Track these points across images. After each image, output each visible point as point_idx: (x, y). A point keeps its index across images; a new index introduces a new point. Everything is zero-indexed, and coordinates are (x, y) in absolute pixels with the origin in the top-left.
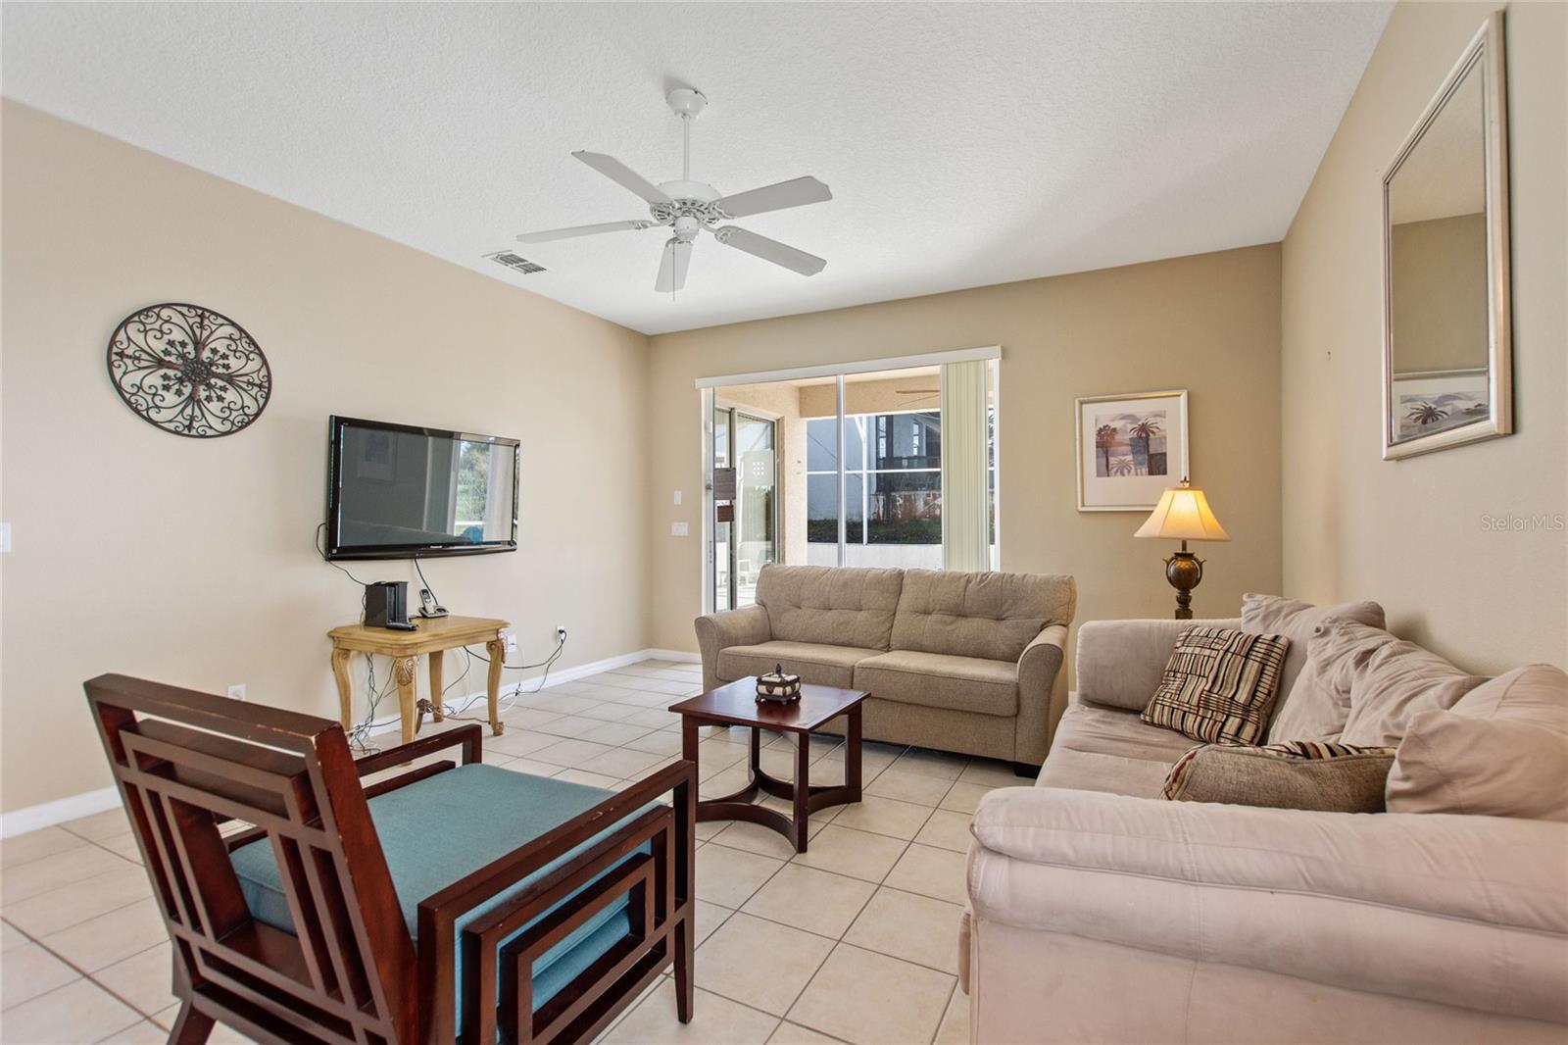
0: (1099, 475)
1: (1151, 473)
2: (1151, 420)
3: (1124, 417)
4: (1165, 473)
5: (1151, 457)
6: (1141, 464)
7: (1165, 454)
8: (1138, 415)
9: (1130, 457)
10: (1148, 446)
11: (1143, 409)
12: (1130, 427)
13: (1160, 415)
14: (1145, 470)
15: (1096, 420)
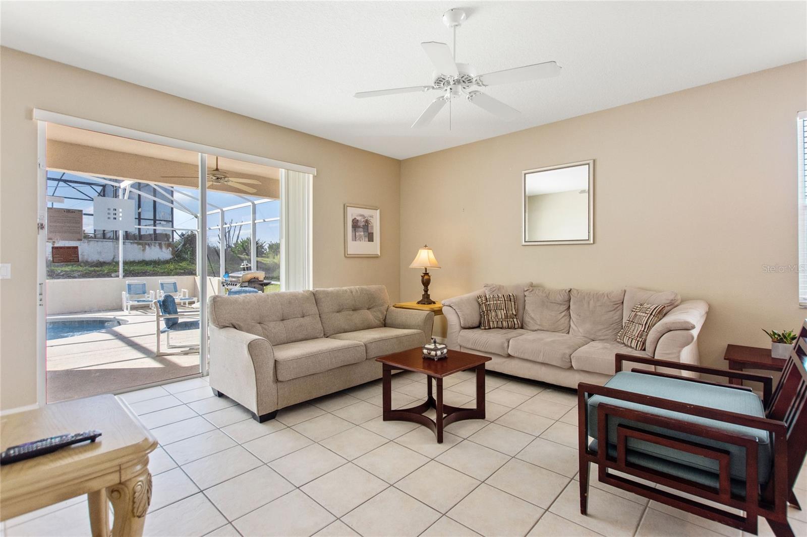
0: (353, 240)
1: (369, 241)
2: (369, 218)
3: (361, 215)
4: (373, 241)
5: (369, 234)
6: (366, 236)
7: (373, 233)
8: (365, 215)
9: (362, 233)
10: (368, 229)
11: (367, 212)
12: (363, 220)
13: (372, 217)
14: (367, 239)
15: (352, 215)
